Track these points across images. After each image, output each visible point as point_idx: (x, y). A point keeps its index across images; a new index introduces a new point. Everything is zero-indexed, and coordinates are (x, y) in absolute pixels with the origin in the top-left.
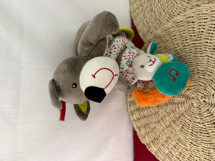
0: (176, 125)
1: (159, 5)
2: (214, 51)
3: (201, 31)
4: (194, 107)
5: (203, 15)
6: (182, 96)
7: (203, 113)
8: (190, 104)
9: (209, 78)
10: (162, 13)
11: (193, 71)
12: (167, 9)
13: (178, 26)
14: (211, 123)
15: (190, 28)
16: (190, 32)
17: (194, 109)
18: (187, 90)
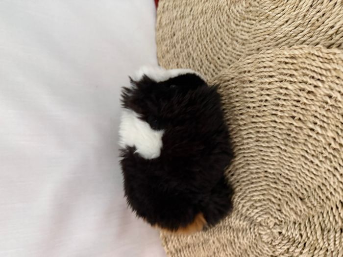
1: (200, 45)
2: (288, 139)
3: (265, 99)
4: (264, 241)
5: (265, 70)
6: (243, 217)
7: (280, 254)
8: (258, 235)
9: (285, 189)
10: (203, 62)
11: (257, 173)
12: (212, 55)
13: (227, 88)
15: (246, 92)
16: (245, 99)
17: (264, 246)
18: (250, 207)
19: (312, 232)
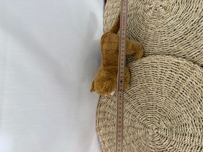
0: (134, 145)
4: (149, 135)
6: (141, 123)
7: (155, 141)
8: (147, 132)
9: (163, 115)
13: (144, 67)
14: (160, 151)
15: (154, 71)
17: (149, 137)
18: (145, 120)
19: (171, 134)
